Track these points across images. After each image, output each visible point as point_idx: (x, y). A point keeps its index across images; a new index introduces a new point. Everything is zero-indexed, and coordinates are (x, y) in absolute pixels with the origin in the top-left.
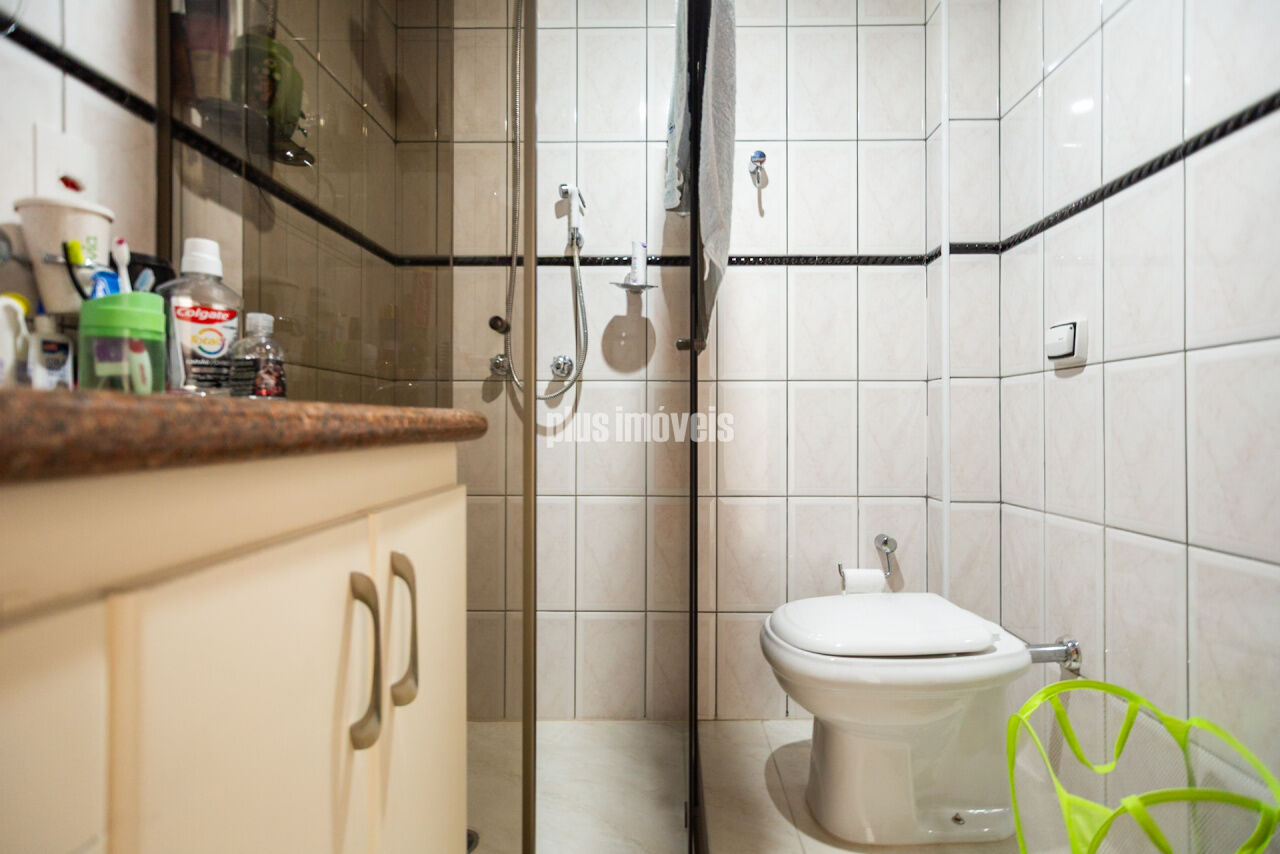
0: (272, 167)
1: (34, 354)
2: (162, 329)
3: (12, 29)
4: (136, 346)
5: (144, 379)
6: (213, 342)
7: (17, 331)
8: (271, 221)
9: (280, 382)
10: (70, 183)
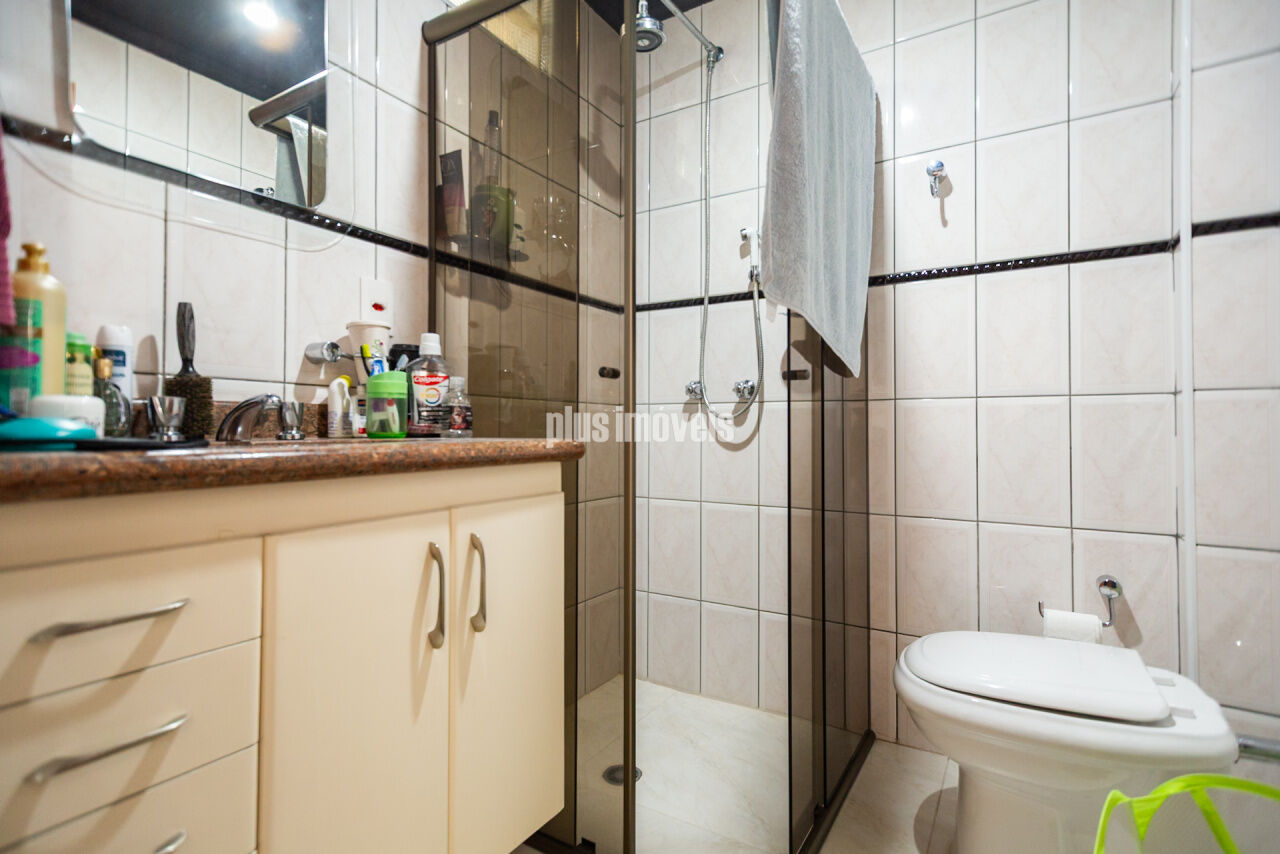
0: (509, 265)
1: (353, 407)
2: (406, 391)
3: (349, 229)
4: (390, 402)
5: (394, 421)
6: (433, 396)
7: (343, 396)
8: (509, 301)
9: (465, 420)
10: (378, 307)
